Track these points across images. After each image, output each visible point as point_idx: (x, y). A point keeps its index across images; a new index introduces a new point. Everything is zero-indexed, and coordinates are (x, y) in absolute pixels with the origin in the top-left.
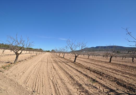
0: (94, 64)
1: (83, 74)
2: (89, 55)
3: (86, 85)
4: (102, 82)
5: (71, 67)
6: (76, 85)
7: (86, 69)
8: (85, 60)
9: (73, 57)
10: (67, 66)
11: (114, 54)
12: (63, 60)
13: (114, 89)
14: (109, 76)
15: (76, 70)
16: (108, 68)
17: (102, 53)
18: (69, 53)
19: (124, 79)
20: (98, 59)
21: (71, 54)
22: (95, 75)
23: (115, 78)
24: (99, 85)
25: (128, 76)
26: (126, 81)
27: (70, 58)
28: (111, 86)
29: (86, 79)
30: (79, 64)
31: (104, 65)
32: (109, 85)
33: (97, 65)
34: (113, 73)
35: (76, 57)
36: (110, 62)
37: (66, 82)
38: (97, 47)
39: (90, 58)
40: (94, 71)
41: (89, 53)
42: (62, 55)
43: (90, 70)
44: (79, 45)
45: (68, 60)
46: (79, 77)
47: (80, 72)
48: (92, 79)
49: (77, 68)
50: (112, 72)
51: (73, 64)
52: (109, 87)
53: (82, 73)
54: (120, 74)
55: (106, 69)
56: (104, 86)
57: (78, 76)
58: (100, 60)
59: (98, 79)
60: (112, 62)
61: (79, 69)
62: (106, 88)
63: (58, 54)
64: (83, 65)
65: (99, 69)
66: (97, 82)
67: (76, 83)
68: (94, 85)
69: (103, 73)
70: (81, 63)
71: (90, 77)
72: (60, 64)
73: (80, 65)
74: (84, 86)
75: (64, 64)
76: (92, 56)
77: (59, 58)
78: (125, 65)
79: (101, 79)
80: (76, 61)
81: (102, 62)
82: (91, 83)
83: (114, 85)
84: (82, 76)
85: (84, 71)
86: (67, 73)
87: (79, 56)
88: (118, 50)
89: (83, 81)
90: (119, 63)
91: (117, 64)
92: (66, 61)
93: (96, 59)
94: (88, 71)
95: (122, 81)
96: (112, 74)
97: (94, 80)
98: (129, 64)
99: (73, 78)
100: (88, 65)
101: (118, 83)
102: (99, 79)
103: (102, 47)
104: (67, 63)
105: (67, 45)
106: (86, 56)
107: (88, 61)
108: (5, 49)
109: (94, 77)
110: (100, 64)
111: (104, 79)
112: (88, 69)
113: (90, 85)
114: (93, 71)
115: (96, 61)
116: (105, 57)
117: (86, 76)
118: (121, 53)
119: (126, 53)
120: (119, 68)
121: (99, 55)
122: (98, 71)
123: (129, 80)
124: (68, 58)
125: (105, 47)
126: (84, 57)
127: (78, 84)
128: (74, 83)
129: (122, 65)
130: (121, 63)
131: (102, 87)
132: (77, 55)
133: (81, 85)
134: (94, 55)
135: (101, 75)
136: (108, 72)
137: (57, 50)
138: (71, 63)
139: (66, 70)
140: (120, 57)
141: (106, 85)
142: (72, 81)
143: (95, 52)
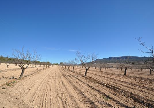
0: (107, 77)
1: (95, 89)
2: (101, 68)
3: (99, 102)
4: (116, 98)
5: (82, 81)
6: (87, 103)
7: (99, 83)
8: (97, 73)
9: (83, 70)
10: (77, 80)
11: (128, 65)
12: (72, 74)
13: (130, 107)
14: (125, 91)
15: (87, 85)
16: (123, 82)
17: (116, 64)
18: (79, 65)
19: (141, 94)
20: (112, 72)
21: (82, 67)
22: (109, 90)
23: (131, 94)
24: (113, 102)
25: (146, 91)
26: (143, 96)
27: (80, 71)
28: (127, 103)
29: (98, 95)
30: (91, 77)
31: (118, 78)
32: (124, 102)
33: (110, 78)
34: (129, 87)
35: (87, 70)
36: (125, 74)
37: (76, 99)
38: (110, 58)
39: (102, 71)
40: (108, 86)
41: (101, 65)
42: (71, 68)
43: (103, 85)
44: (89, 57)
45: (78, 74)
46: (91, 93)
47: (91, 87)
48: (105, 95)
49: (88, 83)
50: (127, 87)
51: (84, 78)
52: (124, 104)
53: (93, 88)
54: (137, 88)
55: (121, 83)
56: (119, 103)
57: (89, 92)
58: (114, 72)
59: (112, 96)
60: (127, 74)
61: (91, 84)
62: (121, 106)
63: (67, 67)
64: (94, 79)
65: (113, 83)
66: (111, 98)
67: (87, 100)
68: (108, 102)
69: (118, 88)
70: (93, 76)
71: (103, 93)
72: (69, 78)
73: (91, 79)
74: (96, 103)
75: (74, 78)
76: (104, 68)
77: (68, 72)
78: (141, 78)
79: (116, 95)
80: (87, 74)
81: (115, 75)
82: (104, 100)
83: (130, 101)
84: (94, 92)
85: (96, 86)
86: (77, 89)
87: (90, 69)
88: (133, 61)
89: (95, 97)
90: (135, 75)
91: (133, 77)
92: (75, 75)
93: (109, 72)
94: (101, 86)
95: (139, 96)
96: (127, 89)
97: (108, 97)
98: (146, 77)
99: (84, 95)
100: (101, 79)
101: (135, 100)
102: (114, 95)
103: (115, 58)
104: (78, 78)
105: (76, 57)
106: (98, 69)
107: (100, 74)
108: (9, 63)
109: (107, 93)
110: (114, 77)
111: (118, 95)
112: (101, 83)
113: (103, 102)
114: (106, 86)
115: (109, 74)
116: (119, 69)
117: (99, 91)
118: (137, 64)
119: (142, 64)
120: (135, 82)
121: (112, 67)
122: (111, 86)
123: (148, 95)
124: (78, 72)
125: (118, 58)
126: (96, 70)
127: (89, 102)
128: (85, 100)
129: (139, 78)
130: (137, 76)
131: (117, 104)
132: (88, 68)
133: (93, 103)
134: (107, 68)
135: (115, 90)
136: (123, 87)
137: (65, 63)
138: (82, 77)
139: (76, 85)
140: (136, 68)
141: (121, 102)
142: (83, 98)
143: (108, 64)
